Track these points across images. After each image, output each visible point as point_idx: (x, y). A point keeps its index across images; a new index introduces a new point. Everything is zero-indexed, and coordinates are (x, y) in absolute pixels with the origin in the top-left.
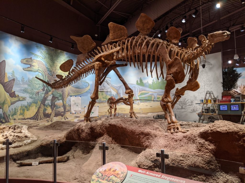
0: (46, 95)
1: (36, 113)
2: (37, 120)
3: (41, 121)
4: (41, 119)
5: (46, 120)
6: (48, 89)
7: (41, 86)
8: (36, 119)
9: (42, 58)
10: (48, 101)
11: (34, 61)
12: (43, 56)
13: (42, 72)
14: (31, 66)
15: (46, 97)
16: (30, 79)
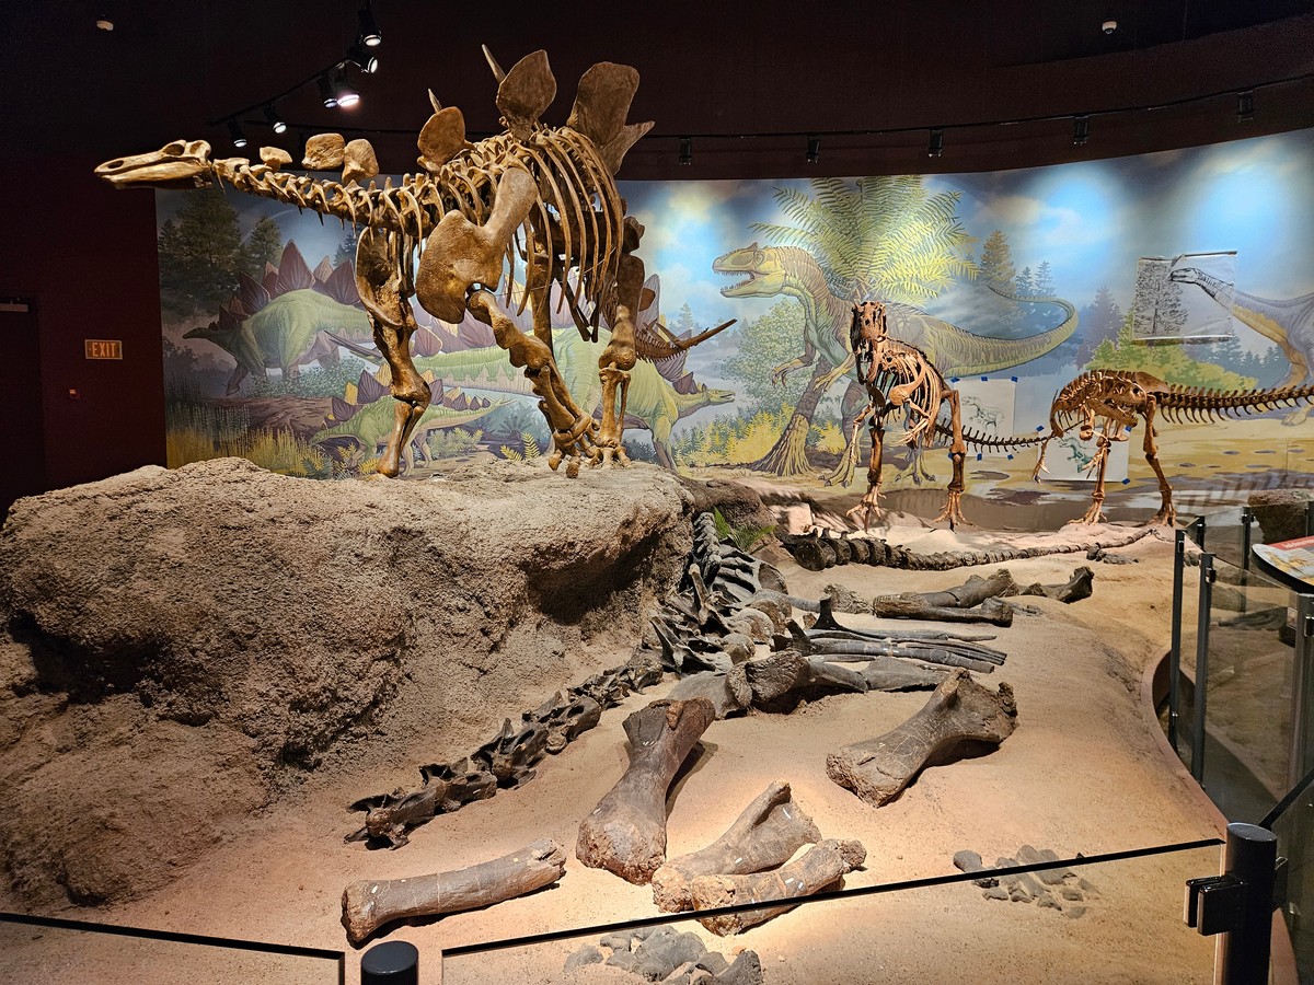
0: (818, 379)
5: (818, 475)
6: (830, 354)
7: (794, 346)
9: (803, 233)
10: (829, 403)
11: (766, 253)
12: (809, 224)
13: (803, 292)
14: (753, 278)
15: (817, 386)
16: (750, 325)
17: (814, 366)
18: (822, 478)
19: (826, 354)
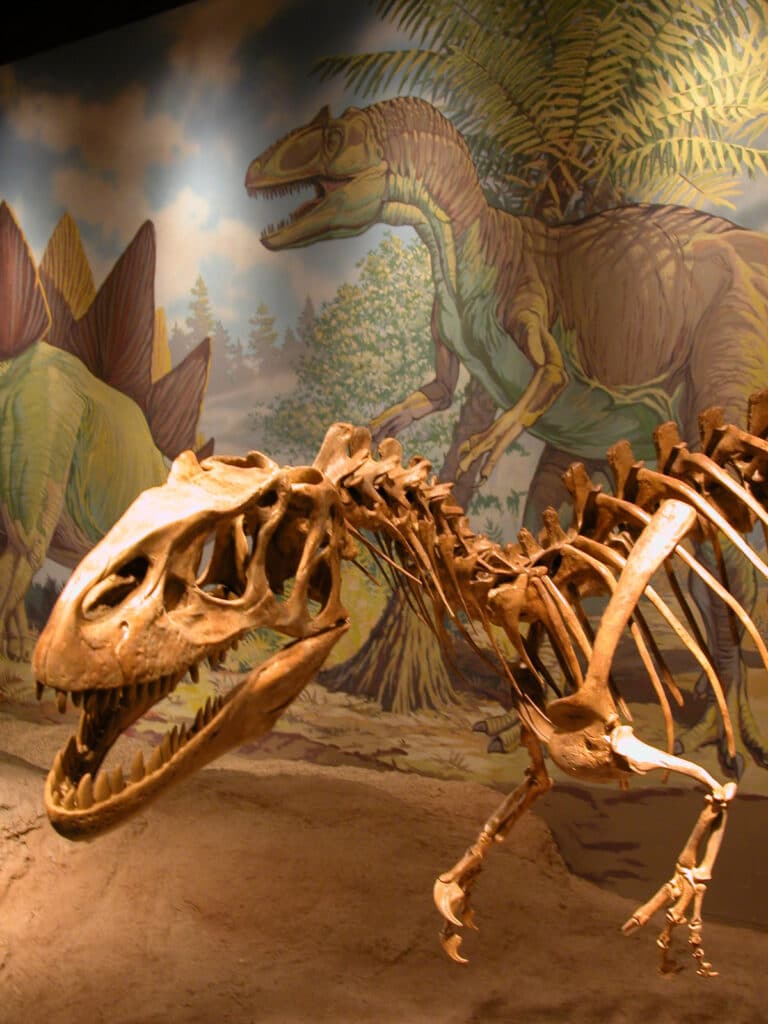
0: (466, 445)
1: (376, 634)
2: (387, 707)
3: (424, 718)
4: (419, 705)
5: (473, 719)
6: (493, 373)
7: (410, 357)
8: (371, 694)
10: (490, 513)
11: (348, 125)
13: (426, 211)
14: (321, 193)
15: (465, 465)
16: (318, 313)
17: (456, 408)
18: (481, 728)
19: (482, 374)
